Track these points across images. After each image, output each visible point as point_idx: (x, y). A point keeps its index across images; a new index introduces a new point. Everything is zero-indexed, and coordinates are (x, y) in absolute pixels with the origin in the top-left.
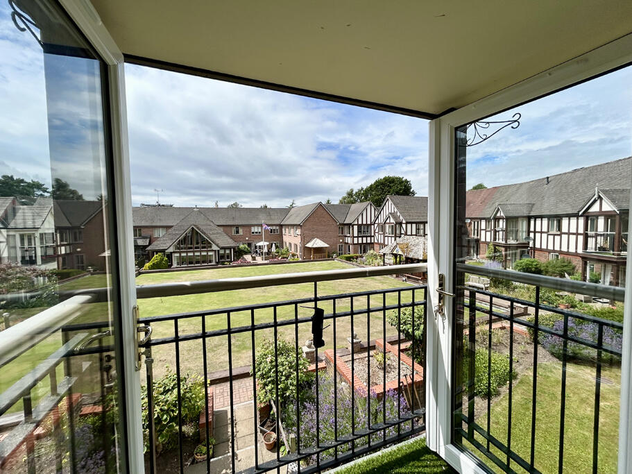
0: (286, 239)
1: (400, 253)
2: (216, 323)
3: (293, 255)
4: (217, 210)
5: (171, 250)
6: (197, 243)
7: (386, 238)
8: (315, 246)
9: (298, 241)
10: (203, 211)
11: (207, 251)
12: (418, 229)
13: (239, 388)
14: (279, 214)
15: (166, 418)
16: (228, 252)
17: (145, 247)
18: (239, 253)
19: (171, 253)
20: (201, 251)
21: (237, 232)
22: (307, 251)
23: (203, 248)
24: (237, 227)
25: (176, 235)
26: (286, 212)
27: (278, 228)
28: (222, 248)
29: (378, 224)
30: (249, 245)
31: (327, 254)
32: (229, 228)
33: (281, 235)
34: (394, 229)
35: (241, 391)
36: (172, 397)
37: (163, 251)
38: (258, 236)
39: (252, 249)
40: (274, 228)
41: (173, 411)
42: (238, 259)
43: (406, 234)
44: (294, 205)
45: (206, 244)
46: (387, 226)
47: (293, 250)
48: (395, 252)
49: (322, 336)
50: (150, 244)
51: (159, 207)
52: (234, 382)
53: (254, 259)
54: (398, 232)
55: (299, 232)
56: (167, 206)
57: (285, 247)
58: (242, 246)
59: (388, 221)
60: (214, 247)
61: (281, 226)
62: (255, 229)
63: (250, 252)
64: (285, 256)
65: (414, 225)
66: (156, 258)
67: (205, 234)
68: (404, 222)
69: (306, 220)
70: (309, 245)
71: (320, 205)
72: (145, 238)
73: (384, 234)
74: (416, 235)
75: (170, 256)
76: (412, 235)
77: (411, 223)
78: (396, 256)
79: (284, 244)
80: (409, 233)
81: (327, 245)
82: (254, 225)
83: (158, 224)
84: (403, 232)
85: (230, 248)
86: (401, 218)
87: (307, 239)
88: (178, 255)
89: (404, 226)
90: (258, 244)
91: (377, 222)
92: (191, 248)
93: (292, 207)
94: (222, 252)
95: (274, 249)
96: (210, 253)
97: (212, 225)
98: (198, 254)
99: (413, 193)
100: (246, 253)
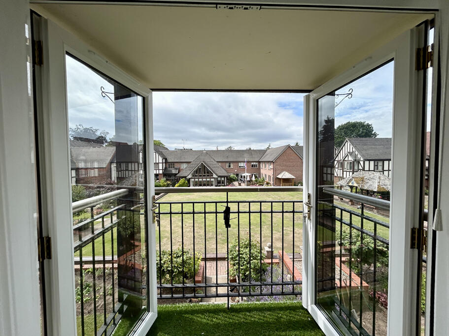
0: (263, 171)
1: (355, 185)
2: (212, 224)
3: (268, 184)
4: (218, 152)
5: (190, 177)
6: (205, 173)
7: (345, 173)
8: (284, 177)
9: (271, 173)
10: (209, 153)
11: (210, 178)
12: (376, 166)
13: (221, 266)
14: (258, 154)
15: (176, 271)
16: (223, 179)
17: (176, 174)
18: (230, 180)
19: (190, 179)
20: (206, 178)
21: (230, 166)
22: (279, 181)
23: (208, 176)
24: (230, 163)
25: (192, 167)
26: (263, 152)
27: (257, 163)
28: (219, 177)
29: (338, 161)
30: (237, 175)
31: (293, 183)
32: (224, 164)
33: (259, 169)
34: (352, 165)
35: (222, 268)
36: (180, 260)
37: (185, 177)
38: (243, 169)
39: (238, 178)
40: (255, 163)
41: (180, 268)
42: (229, 184)
43: (364, 169)
44: (270, 147)
45: (209, 174)
46: (346, 163)
47: (267, 179)
48: (350, 184)
49: (229, 221)
50: (179, 172)
51: (184, 151)
52: (218, 262)
53: (240, 185)
54: (356, 168)
55: (271, 167)
56: (189, 150)
57: (262, 177)
58: (232, 175)
59: (346, 159)
60: (215, 176)
61: (259, 162)
62: (241, 164)
63: (238, 180)
64: (261, 184)
65: (372, 163)
66: (182, 181)
67: (209, 167)
68: (362, 159)
69: (278, 158)
70: (280, 176)
71: (289, 147)
72: (177, 169)
73: (343, 169)
74: (374, 171)
75: (189, 181)
76: (369, 171)
77: (369, 160)
78: (351, 187)
79: (261, 175)
80: (367, 168)
81: (294, 177)
82: (241, 162)
83: (184, 161)
84: (360, 168)
85: (224, 177)
86: (359, 156)
87: (278, 172)
88: (193, 180)
89: (362, 163)
90: (243, 175)
91: (337, 159)
92: (201, 176)
93: (268, 148)
94: (219, 179)
95: (253, 179)
96: (212, 180)
97: (214, 162)
98: (205, 180)
99: (375, 135)
100: (234, 180)
